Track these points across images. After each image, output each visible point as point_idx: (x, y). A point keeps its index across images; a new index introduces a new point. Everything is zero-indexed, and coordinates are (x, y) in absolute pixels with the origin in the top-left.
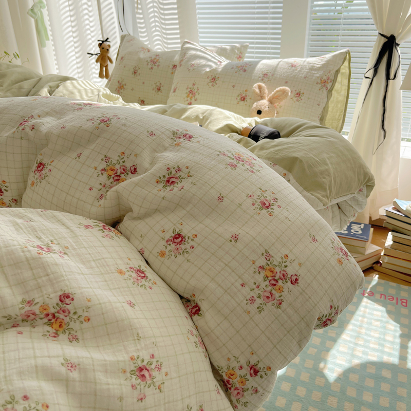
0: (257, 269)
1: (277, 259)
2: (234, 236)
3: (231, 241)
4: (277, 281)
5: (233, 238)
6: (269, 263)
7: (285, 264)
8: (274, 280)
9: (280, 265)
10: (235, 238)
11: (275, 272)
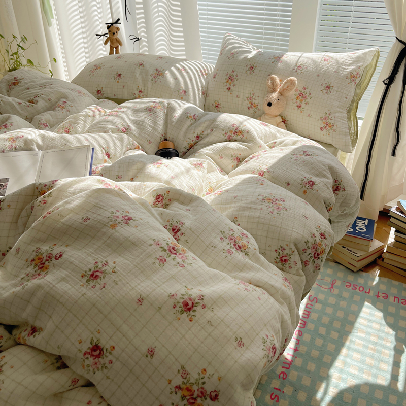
0: (173, 390)
1: (194, 376)
2: (150, 350)
3: (147, 356)
4: (195, 399)
5: (150, 352)
6: (185, 381)
7: (203, 380)
8: (193, 399)
9: (198, 382)
10: (151, 353)
11: (193, 391)
